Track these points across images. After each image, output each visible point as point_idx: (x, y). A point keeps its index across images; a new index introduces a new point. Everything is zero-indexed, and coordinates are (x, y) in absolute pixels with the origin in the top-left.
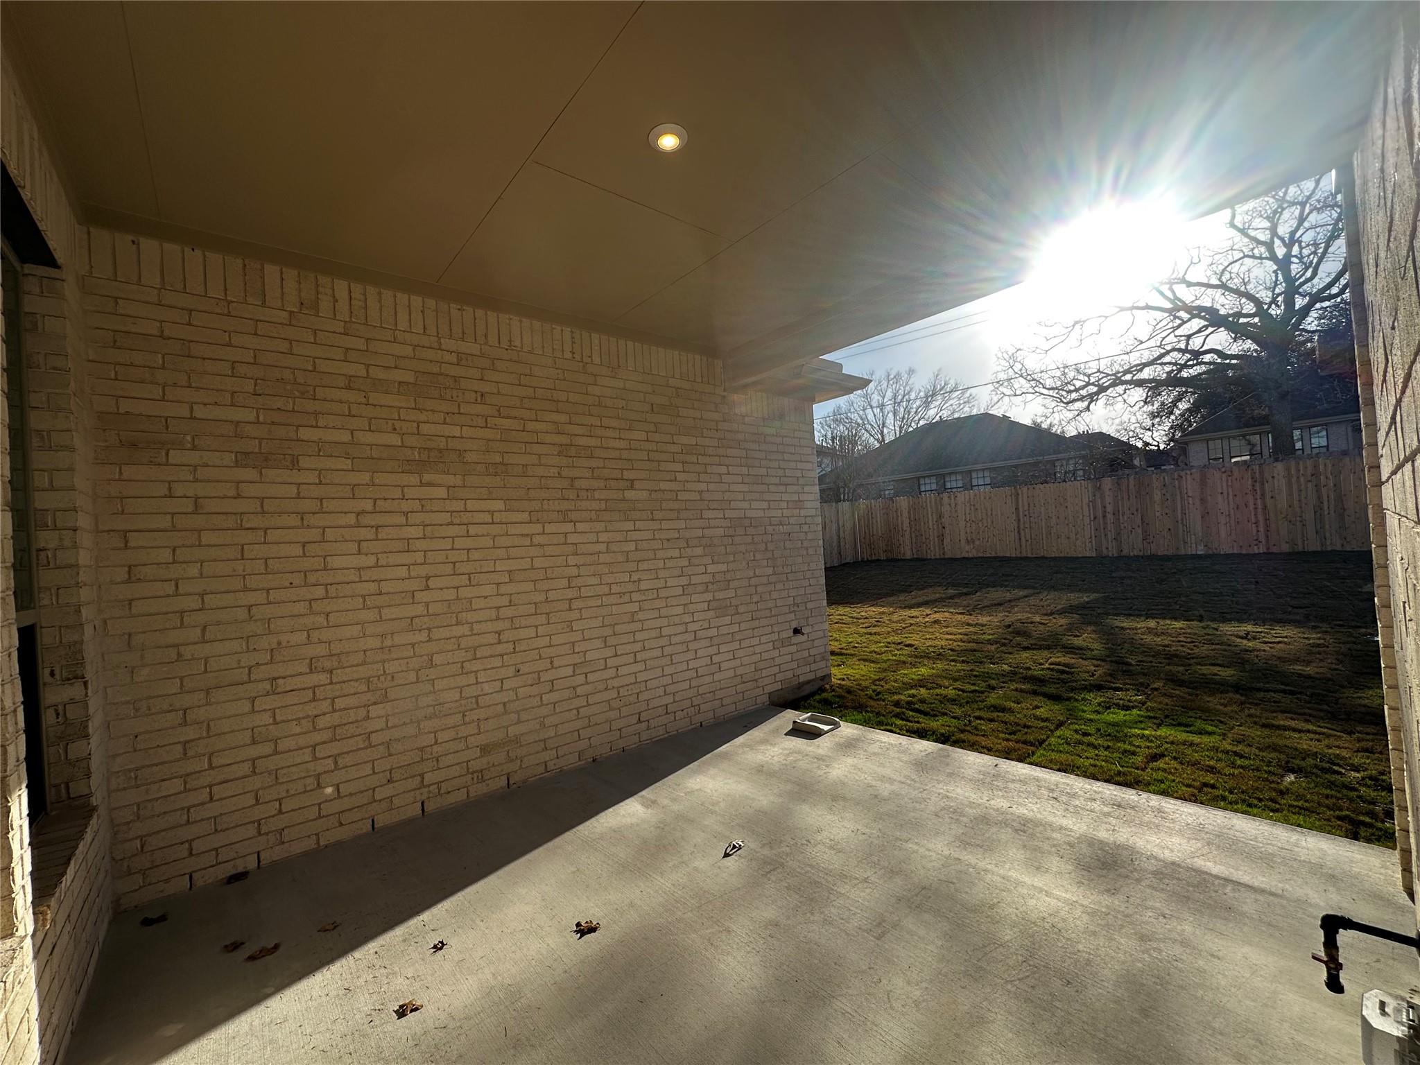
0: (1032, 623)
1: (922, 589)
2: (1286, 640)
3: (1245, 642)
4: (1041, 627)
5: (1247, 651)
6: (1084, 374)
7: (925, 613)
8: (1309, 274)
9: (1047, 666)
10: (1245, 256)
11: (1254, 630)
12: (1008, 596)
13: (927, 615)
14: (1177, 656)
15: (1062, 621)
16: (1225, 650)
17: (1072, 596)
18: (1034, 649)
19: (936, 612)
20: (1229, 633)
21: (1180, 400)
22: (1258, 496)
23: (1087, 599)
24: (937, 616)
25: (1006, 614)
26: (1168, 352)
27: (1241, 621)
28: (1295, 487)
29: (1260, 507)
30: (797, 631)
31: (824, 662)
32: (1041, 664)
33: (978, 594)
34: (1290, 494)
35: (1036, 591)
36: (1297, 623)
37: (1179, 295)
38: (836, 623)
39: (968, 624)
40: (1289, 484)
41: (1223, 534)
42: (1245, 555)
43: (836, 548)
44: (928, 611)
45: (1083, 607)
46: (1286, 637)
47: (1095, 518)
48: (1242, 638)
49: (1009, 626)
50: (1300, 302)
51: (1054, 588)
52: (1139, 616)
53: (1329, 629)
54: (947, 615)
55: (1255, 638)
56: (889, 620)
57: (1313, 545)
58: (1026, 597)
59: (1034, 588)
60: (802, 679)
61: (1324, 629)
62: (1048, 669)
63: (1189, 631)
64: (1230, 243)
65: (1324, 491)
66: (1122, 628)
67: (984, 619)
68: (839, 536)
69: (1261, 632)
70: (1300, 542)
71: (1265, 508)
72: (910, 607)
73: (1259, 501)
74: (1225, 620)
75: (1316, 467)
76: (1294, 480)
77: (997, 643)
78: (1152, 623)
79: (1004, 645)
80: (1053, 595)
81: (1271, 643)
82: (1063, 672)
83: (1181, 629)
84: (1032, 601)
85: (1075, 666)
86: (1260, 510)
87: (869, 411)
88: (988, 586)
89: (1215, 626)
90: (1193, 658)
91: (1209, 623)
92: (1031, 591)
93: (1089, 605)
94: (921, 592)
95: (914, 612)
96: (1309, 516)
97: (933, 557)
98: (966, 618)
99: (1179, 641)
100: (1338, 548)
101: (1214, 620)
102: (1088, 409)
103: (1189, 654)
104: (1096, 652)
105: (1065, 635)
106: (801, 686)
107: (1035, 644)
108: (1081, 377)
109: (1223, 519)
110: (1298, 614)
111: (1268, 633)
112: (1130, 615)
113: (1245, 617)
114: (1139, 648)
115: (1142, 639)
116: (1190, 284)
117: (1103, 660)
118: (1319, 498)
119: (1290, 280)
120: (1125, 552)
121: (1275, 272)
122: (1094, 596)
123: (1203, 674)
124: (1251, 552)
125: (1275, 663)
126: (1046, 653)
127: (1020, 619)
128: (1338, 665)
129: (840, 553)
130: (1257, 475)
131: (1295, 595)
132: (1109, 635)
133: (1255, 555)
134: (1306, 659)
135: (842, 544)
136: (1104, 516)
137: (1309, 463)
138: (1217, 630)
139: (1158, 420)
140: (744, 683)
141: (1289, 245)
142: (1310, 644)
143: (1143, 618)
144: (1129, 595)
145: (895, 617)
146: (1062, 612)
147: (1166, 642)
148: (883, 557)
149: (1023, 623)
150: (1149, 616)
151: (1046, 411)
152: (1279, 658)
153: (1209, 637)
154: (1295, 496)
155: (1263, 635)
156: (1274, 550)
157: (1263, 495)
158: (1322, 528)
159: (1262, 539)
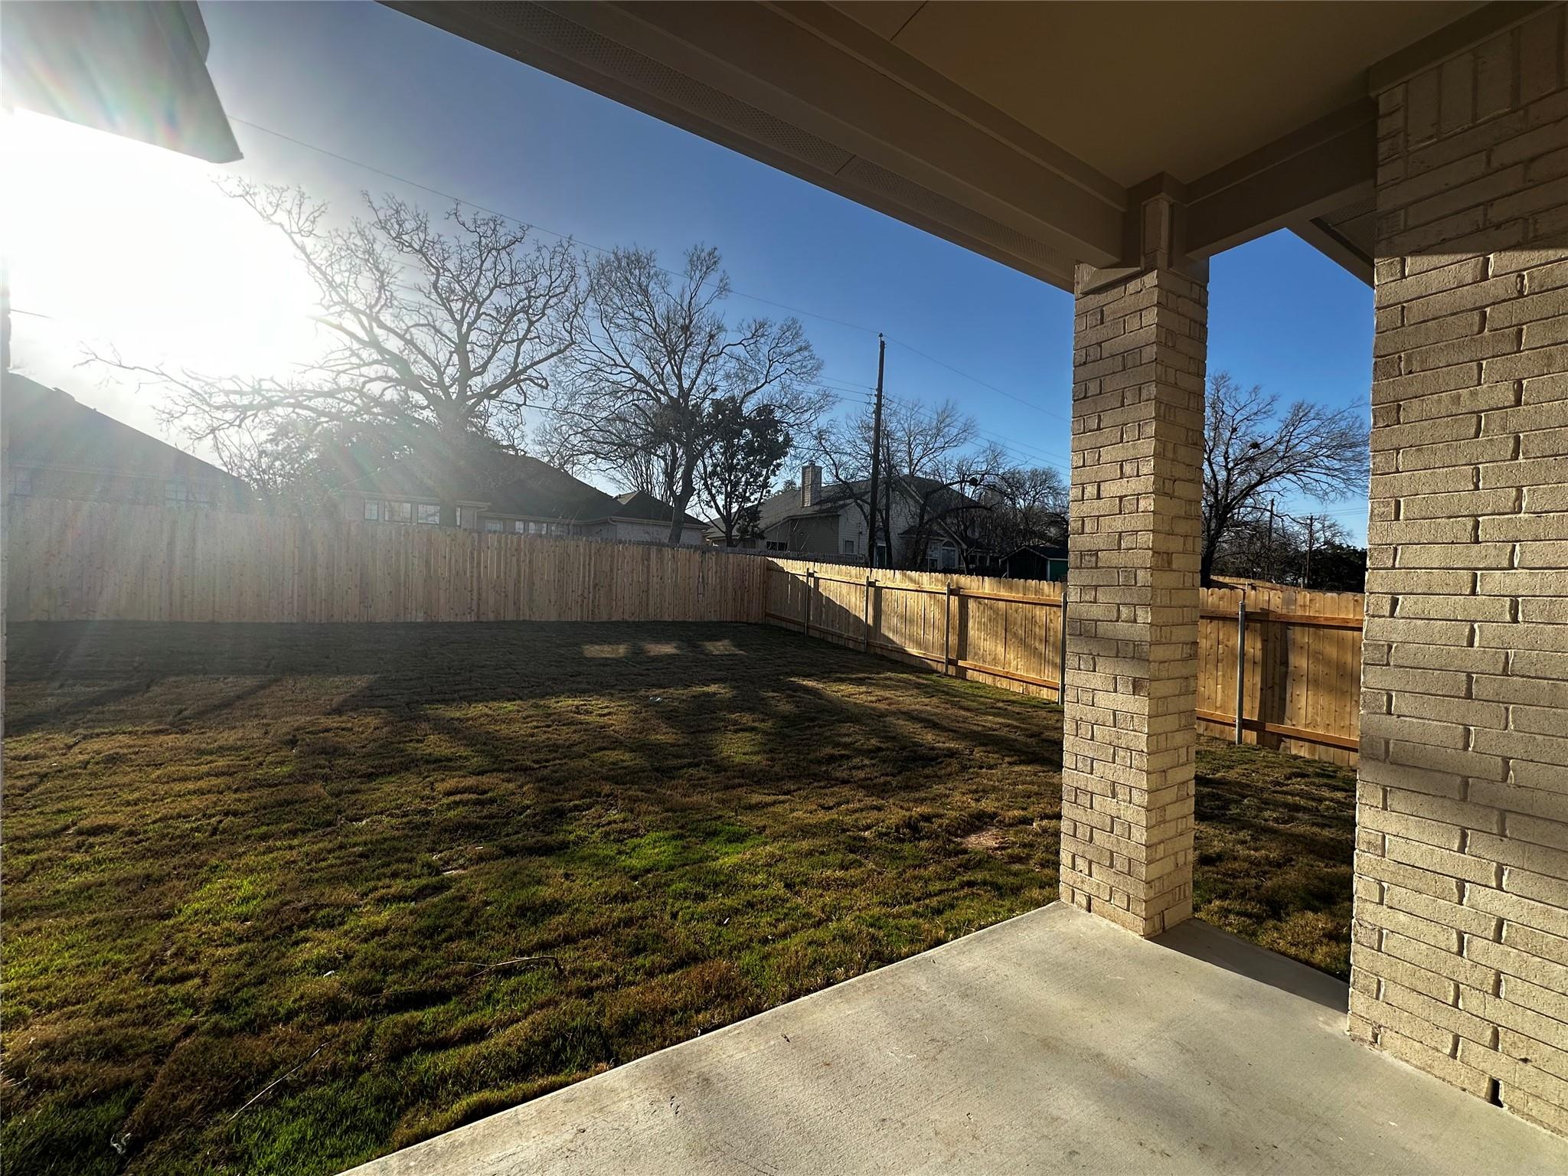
22: (475, 564)
26: (342, 389)
28: (503, 560)
29: (475, 575)
34: (499, 567)
40: (499, 555)
41: (442, 601)
42: (460, 623)
55: (588, 712)
57: (511, 616)
66: (459, 719)
70: (502, 612)
71: (479, 577)
73: (475, 569)
76: (503, 553)
78: (483, 709)
81: (604, 715)
83: (518, 711)
86: (475, 579)
96: (511, 587)
100: (527, 618)
101: (532, 697)
109: (443, 585)
118: (519, 571)
132: (457, 733)
154: (502, 567)
156: (483, 619)
157: (479, 563)
158: (519, 599)
159: (475, 608)
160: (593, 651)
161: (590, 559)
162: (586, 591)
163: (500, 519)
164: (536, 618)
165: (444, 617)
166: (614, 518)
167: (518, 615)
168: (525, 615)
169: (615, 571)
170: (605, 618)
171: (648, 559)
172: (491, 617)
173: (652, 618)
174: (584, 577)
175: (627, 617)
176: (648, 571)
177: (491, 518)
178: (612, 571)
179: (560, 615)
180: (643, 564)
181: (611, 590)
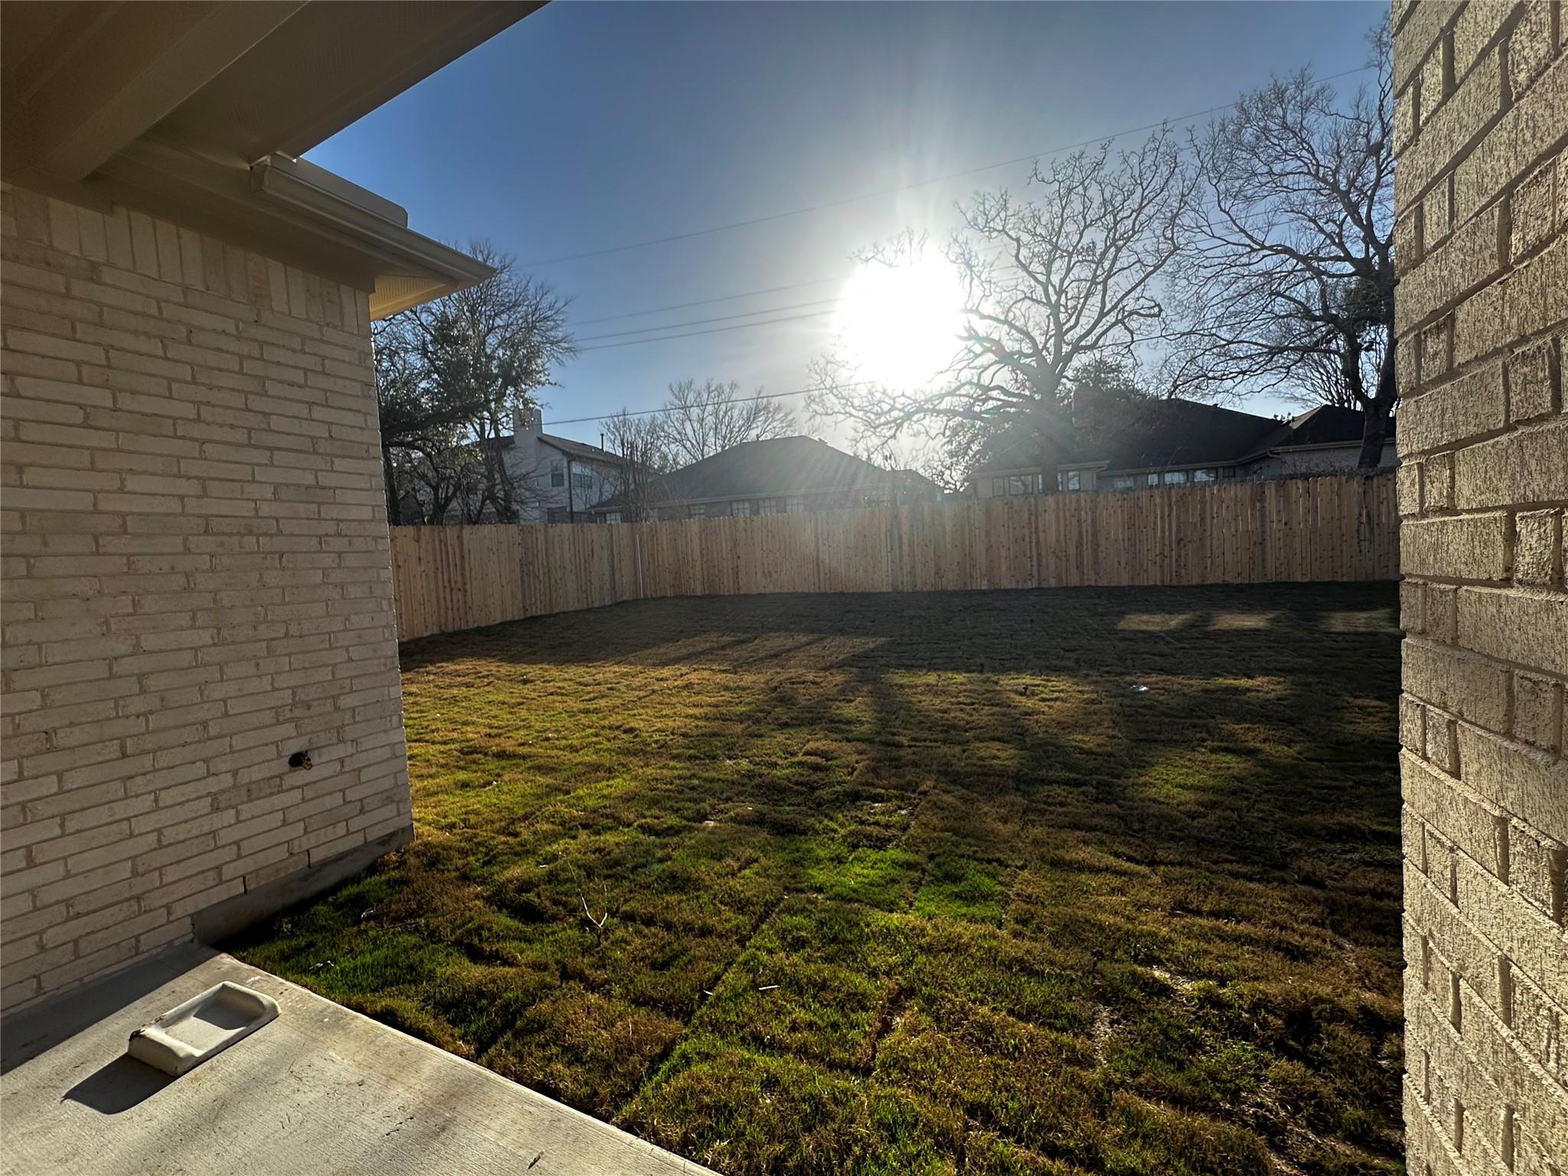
0: (803, 683)
1: (693, 636)
2: (1062, 695)
3: (1023, 699)
4: (813, 689)
5: (1026, 714)
6: (890, 398)
7: (679, 673)
8: (1072, 322)
9: (800, 758)
10: (1026, 297)
11: (1032, 682)
12: (790, 643)
13: (682, 675)
14: (954, 727)
15: (839, 678)
16: (1005, 715)
17: (857, 641)
18: (793, 726)
19: (695, 670)
20: (1009, 688)
21: (973, 442)
22: (1033, 530)
23: (872, 645)
24: (693, 677)
25: (778, 670)
26: (963, 385)
27: (1019, 670)
28: (1062, 522)
29: (1034, 541)
30: (298, 760)
31: (393, 807)
32: (793, 754)
33: (756, 642)
34: (1058, 529)
35: (823, 635)
36: (1070, 672)
37: (973, 325)
38: (552, 694)
39: (727, 688)
40: (1058, 517)
41: (1003, 569)
42: (1022, 590)
43: (608, 583)
44: (684, 670)
45: (866, 656)
46: (1062, 691)
47: (892, 549)
48: (1022, 694)
49: (775, 689)
50: (1066, 349)
51: (842, 632)
52: (920, 667)
53: (1099, 679)
54: (706, 674)
55: (1033, 694)
56: (627, 686)
57: (1074, 582)
58: (808, 644)
59: (820, 632)
60: (317, 856)
61: (1095, 678)
62: (801, 764)
63: (969, 687)
64: (1014, 282)
65: (1084, 525)
66: (902, 686)
67: (748, 679)
68: (613, 567)
69: (1038, 685)
70: (1064, 577)
71: (1038, 542)
72: (664, 664)
73: (1034, 535)
74: (1005, 671)
75: (1078, 501)
76: (1061, 515)
77: (749, 717)
78: (932, 678)
79: (758, 721)
80: (839, 640)
81: (1048, 700)
82: (816, 768)
83: (962, 684)
84: (815, 650)
85: (835, 754)
86: (1034, 544)
87: (687, 424)
88: (771, 630)
89: (995, 678)
90: (972, 729)
91: (989, 675)
92: (816, 636)
93: (872, 654)
94: (688, 642)
95: (666, 672)
96: (1072, 550)
97: (726, 594)
98: (729, 679)
99: (959, 703)
100: (1093, 583)
101: (994, 670)
102: (894, 436)
103: (968, 723)
104: (866, 726)
105: (836, 700)
106: (313, 870)
107: (796, 719)
108: (887, 400)
109: (1003, 553)
110: (1069, 658)
111: (1045, 687)
112: (912, 666)
113: (1023, 665)
114: (915, 717)
115: (920, 702)
116: (983, 317)
117: (871, 741)
118: (1080, 533)
119: (1059, 325)
120: (918, 588)
121: (1048, 317)
122: (881, 640)
123: (981, 759)
124: (1026, 587)
125: (1055, 731)
126: (804, 733)
127: (792, 678)
128: (1114, 729)
129: (614, 589)
130: (1033, 508)
131: (1064, 635)
132: (884, 698)
133: (1028, 590)
134: (1083, 722)
135: (617, 577)
136: (900, 548)
137: (1074, 496)
138: (996, 683)
139: (955, 459)
140: (78, 915)
141: (1059, 294)
142: (1084, 700)
143: (925, 671)
144: (915, 639)
145: (637, 682)
146: (840, 666)
147: (945, 706)
148: (670, 593)
149: (793, 683)
150: (932, 667)
151: (856, 435)
152: (1058, 723)
153: (989, 695)
154: (1062, 529)
155: (1040, 688)
156: (1044, 585)
157: (1037, 528)
158: (1081, 563)
159: (1035, 573)
160: (1138, 622)
161: (1171, 509)
162: (1167, 549)
163: (1129, 476)
164: (1104, 583)
165: (1007, 584)
166: (1280, 449)
167: (1082, 580)
168: (1090, 580)
169: (1208, 520)
170: (1195, 581)
171: (1262, 500)
172: (1053, 583)
173: (1272, 577)
174: (1163, 532)
175: (1229, 578)
176: (1263, 516)
177: (1121, 476)
178: (1203, 520)
179: (1133, 579)
180: (1253, 508)
181: (1203, 545)
